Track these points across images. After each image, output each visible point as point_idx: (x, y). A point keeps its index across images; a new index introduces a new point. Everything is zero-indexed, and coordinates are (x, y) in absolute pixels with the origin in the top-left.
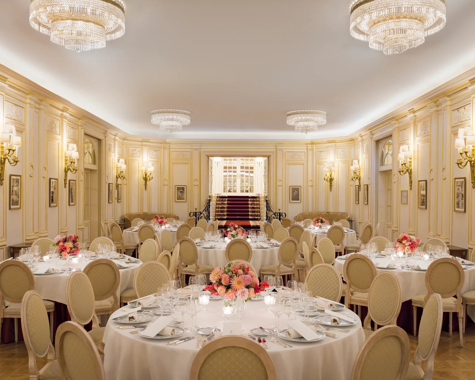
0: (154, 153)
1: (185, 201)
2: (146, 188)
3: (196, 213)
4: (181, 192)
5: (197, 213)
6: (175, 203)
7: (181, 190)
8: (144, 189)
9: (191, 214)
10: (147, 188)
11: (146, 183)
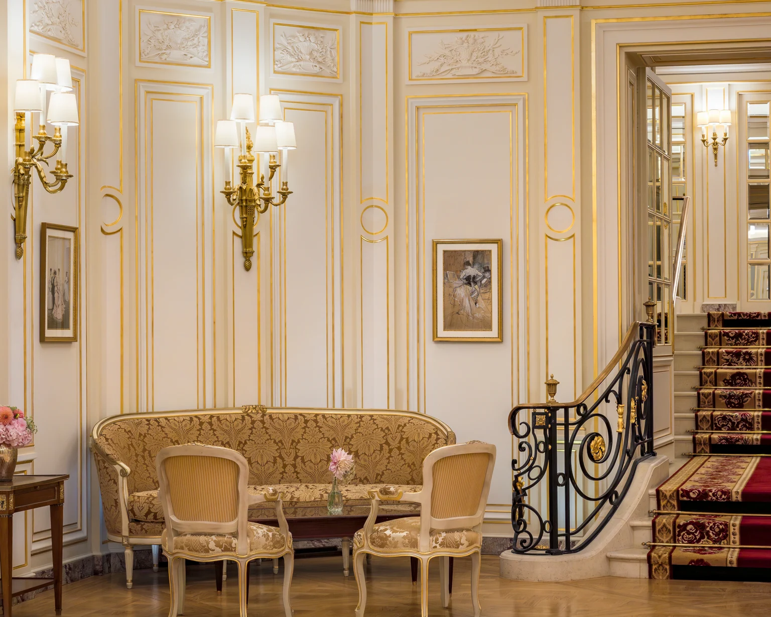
0: (304, 45)
1: (494, 333)
2: (247, 255)
3: (552, 410)
4: (470, 280)
5: (560, 413)
6: (431, 348)
7: (471, 271)
8: (240, 260)
9: (524, 416)
10: (254, 259)
11: (247, 225)
